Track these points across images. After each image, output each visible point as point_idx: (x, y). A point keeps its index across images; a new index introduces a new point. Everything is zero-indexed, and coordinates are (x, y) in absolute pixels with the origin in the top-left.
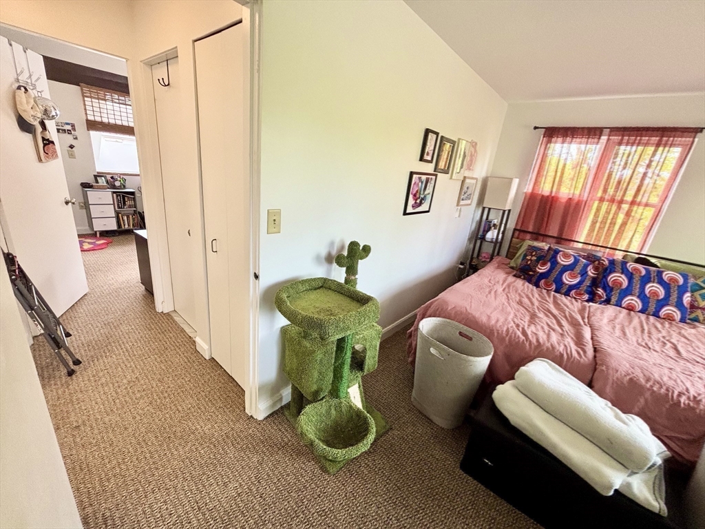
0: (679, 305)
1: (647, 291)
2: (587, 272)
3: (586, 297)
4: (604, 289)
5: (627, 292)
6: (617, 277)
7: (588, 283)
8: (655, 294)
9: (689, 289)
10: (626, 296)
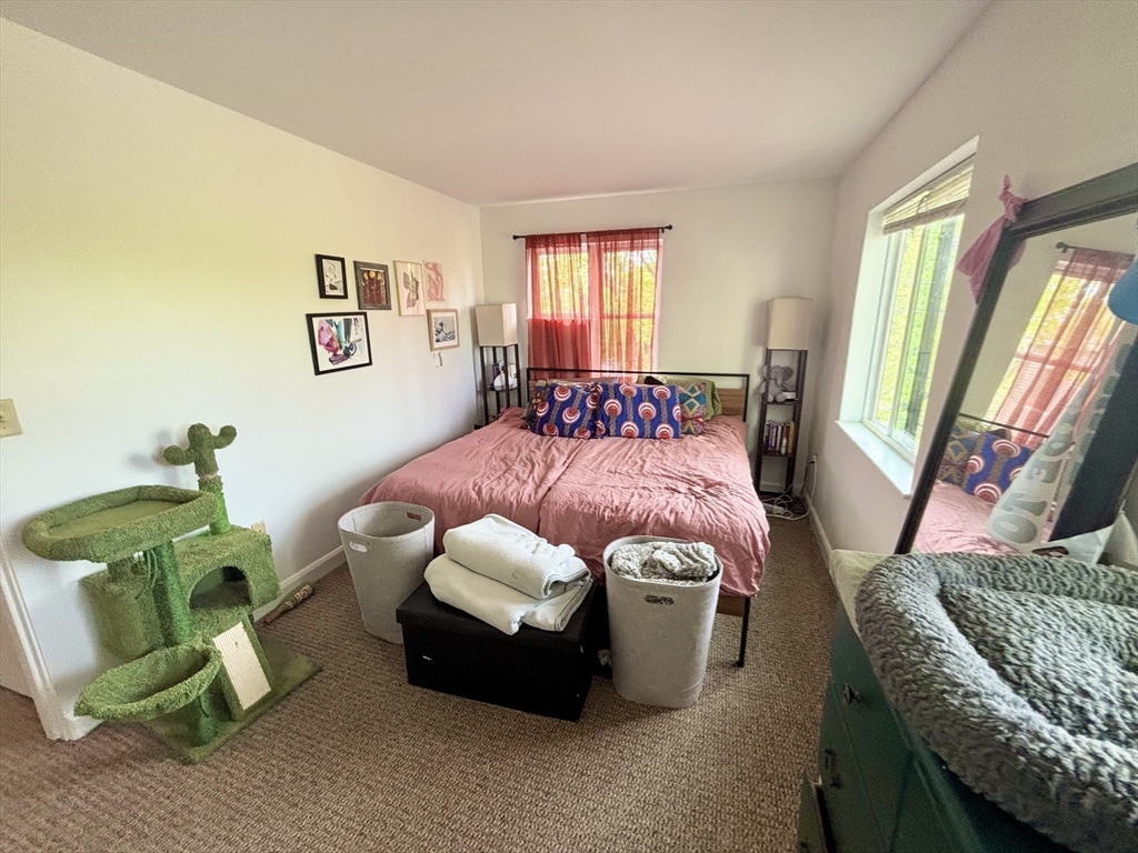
0: (671, 421)
1: (640, 413)
2: (585, 405)
3: (588, 433)
4: (603, 421)
5: (622, 418)
6: (612, 404)
7: (588, 417)
8: (648, 413)
9: (678, 401)
10: (622, 423)
